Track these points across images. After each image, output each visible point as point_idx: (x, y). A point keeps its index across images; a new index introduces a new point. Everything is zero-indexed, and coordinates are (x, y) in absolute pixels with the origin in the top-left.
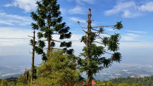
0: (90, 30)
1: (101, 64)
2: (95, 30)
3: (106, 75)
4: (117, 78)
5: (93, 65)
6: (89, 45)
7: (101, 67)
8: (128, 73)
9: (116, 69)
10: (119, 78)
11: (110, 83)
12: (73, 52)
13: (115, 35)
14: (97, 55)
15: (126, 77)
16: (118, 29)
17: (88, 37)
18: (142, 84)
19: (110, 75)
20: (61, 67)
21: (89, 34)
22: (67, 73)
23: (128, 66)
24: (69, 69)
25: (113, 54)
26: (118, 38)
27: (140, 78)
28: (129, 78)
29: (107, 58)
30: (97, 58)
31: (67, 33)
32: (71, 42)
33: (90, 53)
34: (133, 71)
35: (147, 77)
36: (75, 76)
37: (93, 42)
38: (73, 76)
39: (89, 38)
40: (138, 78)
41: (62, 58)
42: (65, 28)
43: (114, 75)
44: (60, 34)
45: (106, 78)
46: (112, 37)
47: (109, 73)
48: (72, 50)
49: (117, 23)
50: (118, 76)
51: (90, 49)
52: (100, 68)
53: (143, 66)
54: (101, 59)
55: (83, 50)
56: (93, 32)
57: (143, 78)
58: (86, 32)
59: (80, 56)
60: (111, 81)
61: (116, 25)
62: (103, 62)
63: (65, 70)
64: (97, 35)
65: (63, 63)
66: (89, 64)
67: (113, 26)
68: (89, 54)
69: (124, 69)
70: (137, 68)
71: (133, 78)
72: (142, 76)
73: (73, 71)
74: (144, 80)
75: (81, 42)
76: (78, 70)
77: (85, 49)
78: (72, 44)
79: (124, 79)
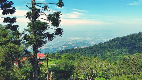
0: (34, 6)
1: (45, 38)
2: (40, 6)
3: (55, 48)
4: (64, 49)
5: (38, 39)
6: (34, 21)
7: (46, 41)
8: (73, 45)
9: (63, 43)
10: (65, 50)
11: (57, 54)
12: (18, 28)
13: (57, 12)
14: (41, 30)
15: (71, 48)
16: (60, 7)
17: (32, 13)
18: (83, 53)
19: (58, 48)
20: (4, 43)
21: (33, 10)
22: (10, 48)
23: (73, 40)
24: (13, 45)
25: (56, 30)
26: (59, 15)
27: (81, 48)
28: (73, 49)
29: (51, 33)
30: (42, 33)
31: (10, 8)
32: (15, 17)
33: (35, 28)
34: (77, 43)
35: (87, 47)
36: (19, 50)
37: (38, 18)
38: (17, 51)
39: (34, 14)
40: (80, 48)
41: (4, 34)
42: (7, 2)
43: (61, 47)
44: (3, 9)
45: (55, 50)
46: (55, 14)
47: (57, 46)
48: (17, 26)
49: (59, 1)
50: (65, 48)
51: (35, 25)
52: (44, 42)
53: (84, 39)
54: (46, 34)
55: (28, 26)
56: (37, 8)
57: (83, 49)
58: (30, 8)
59: (24, 31)
60: (58, 52)
61: (58, 3)
62: (47, 36)
63: (8, 46)
64: (41, 12)
65: (5, 38)
66: (34, 39)
67: (56, 4)
68: (33, 30)
69: (70, 42)
70: (80, 41)
71: (76, 49)
72: (83, 47)
73: (17, 46)
74: (84, 50)
75: (26, 18)
76: (23, 45)
77: (29, 25)
78: (16, 19)
79: (69, 50)
